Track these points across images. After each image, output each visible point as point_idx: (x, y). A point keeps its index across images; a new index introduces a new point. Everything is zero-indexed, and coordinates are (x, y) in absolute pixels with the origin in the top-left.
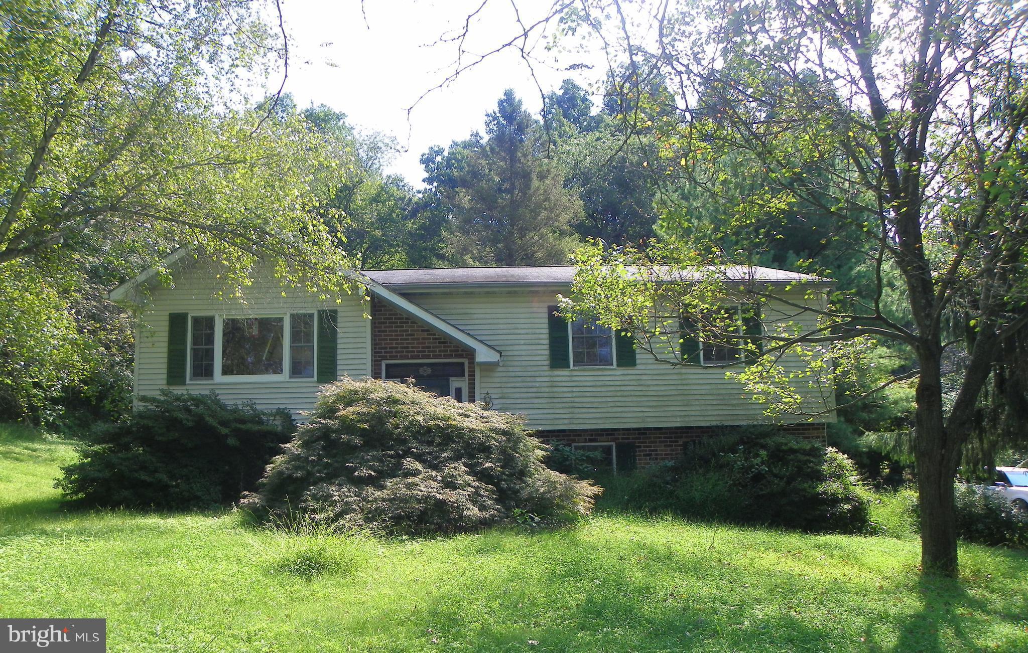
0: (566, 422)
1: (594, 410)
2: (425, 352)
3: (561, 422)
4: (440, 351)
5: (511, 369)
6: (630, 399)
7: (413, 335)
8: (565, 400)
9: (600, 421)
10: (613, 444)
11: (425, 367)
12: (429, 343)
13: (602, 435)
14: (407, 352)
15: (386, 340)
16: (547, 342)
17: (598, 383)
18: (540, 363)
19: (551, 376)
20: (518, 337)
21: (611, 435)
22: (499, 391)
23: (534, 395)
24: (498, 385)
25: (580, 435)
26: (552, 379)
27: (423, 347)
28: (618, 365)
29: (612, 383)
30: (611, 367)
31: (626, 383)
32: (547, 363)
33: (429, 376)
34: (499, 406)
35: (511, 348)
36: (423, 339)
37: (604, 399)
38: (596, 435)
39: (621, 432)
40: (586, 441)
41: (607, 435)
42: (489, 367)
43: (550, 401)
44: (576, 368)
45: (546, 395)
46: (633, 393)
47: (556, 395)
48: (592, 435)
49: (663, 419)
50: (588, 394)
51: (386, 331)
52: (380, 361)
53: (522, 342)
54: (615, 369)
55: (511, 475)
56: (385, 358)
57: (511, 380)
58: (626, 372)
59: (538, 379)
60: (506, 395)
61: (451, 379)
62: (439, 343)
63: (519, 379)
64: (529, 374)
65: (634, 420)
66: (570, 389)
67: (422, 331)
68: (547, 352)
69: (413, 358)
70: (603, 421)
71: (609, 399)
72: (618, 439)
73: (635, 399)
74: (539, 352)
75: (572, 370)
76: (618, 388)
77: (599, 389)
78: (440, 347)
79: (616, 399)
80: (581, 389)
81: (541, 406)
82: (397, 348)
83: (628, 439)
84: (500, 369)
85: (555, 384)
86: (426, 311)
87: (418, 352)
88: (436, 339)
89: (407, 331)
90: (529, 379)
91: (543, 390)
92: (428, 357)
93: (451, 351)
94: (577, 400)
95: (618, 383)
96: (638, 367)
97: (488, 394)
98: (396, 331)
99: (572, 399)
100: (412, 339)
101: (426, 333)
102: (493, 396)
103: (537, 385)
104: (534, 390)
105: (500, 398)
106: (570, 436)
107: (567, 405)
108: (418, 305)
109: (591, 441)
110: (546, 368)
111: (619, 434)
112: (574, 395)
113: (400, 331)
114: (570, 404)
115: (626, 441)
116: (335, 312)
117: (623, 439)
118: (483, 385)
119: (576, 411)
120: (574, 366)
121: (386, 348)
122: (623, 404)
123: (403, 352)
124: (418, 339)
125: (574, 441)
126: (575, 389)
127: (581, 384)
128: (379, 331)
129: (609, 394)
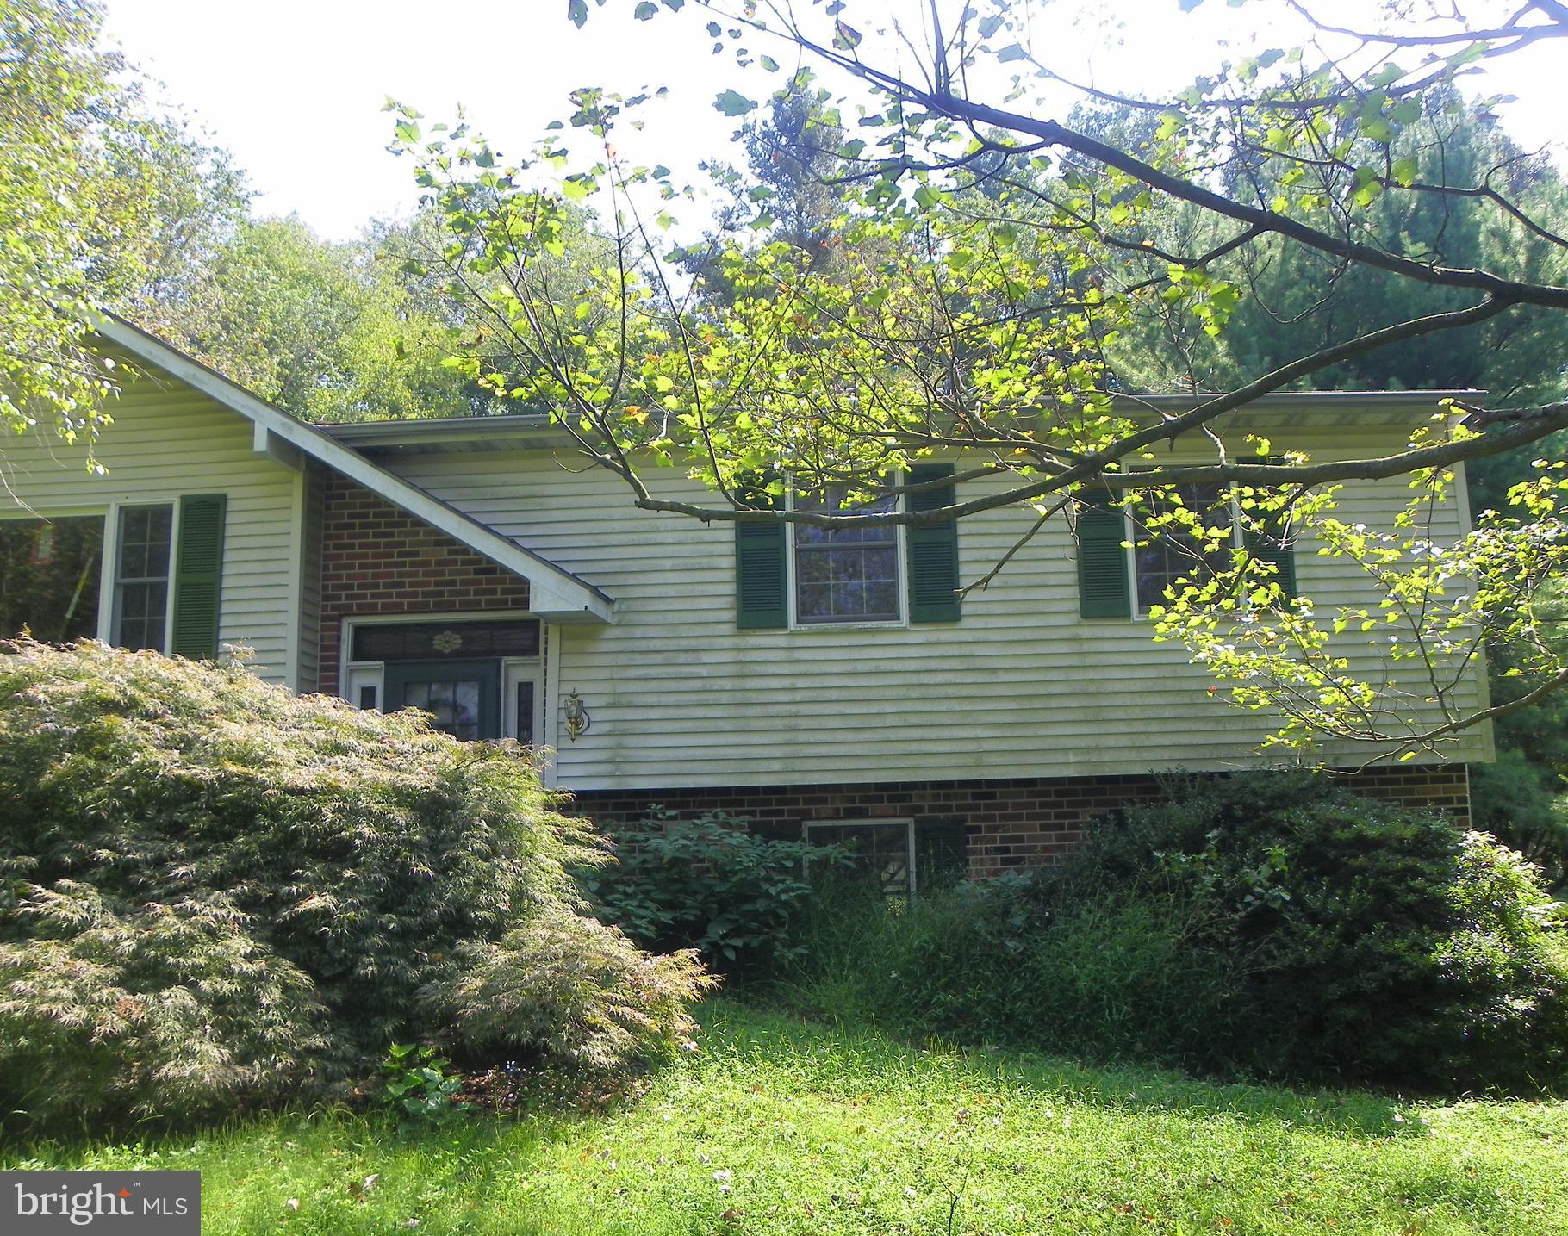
0: (776, 766)
1: (850, 736)
2: (441, 594)
3: (763, 766)
4: (476, 592)
5: (638, 632)
6: (944, 706)
7: (415, 554)
8: (774, 710)
9: (863, 764)
10: (910, 822)
11: (448, 633)
12: (451, 573)
13: (880, 799)
14: (399, 595)
15: (352, 567)
16: (730, 562)
17: (861, 667)
18: (710, 617)
19: (738, 649)
20: (659, 551)
21: (902, 799)
22: (607, 687)
23: (694, 698)
24: (605, 674)
25: (824, 801)
26: (742, 657)
27: (437, 584)
28: (915, 619)
29: (897, 666)
30: (895, 624)
31: (934, 664)
32: (730, 615)
33: (457, 654)
34: (606, 728)
35: (642, 579)
36: (439, 563)
37: (874, 708)
38: (862, 800)
39: (929, 791)
40: (836, 815)
41: (891, 799)
42: (580, 627)
43: (733, 712)
44: (804, 627)
45: (725, 698)
46: (951, 691)
47: (753, 697)
48: (852, 800)
49: (1030, 759)
50: (834, 695)
51: (351, 546)
52: (339, 618)
53: (668, 564)
54: (905, 630)
55: (404, 934)
56: (348, 612)
57: (639, 659)
58: (934, 637)
59: (706, 658)
60: (624, 700)
61: (506, 660)
62: (477, 572)
63: (659, 658)
64: (684, 643)
65: (954, 760)
66: (786, 682)
67: (438, 543)
68: (730, 589)
69: (414, 609)
70: (873, 763)
71: (889, 708)
72: (920, 809)
73: (955, 705)
74: (711, 589)
75: (792, 634)
76: (913, 679)
77: (863, 681)
78: (479, 582)
79: (908, 706)
80: (818, 682)
81: (710, 725)
82: (376, 586)
83: (948, 808)
84: (612, 633)
85: (747, 669)
86: (424, 491)
87: (425, 594)
88: (469, 562)
89: (402, 544)
90: (682, 658)
91: (718, 684)
92: (450, 608)
93: (504, 592)
94: (804, 709)
95: (913, 666)
96: (966, 623)
97: (574, 696)
98: (377, 545)
99: (793, 708)
100: (413, 564)
101: (445, 549)
102: (588, 702)
103: (704, 671)
104: (698, 684)
105: (609, 706)
106: (796, 802)
107: (778, 724)
108: (401, 478)
109: (850, 813)
110: (727, 629)
111: (922, 798)
112: (798, 696)
113: (386, 545)
114: (786, 721)
115: (941, 815)
116: (223, 499)
117: (932, 809)
118: (567, 674)
119: (802, 737)
120: (799, 621)
121: (350, 587)
122: (926, 719)
123: (390, 596)
124: (426, 563)
125: (807, 815)
126: (800, 683)
127: (817, 668)
128: (336, 547)
129: (889, 693)
